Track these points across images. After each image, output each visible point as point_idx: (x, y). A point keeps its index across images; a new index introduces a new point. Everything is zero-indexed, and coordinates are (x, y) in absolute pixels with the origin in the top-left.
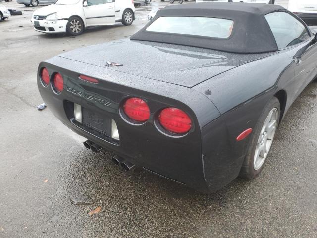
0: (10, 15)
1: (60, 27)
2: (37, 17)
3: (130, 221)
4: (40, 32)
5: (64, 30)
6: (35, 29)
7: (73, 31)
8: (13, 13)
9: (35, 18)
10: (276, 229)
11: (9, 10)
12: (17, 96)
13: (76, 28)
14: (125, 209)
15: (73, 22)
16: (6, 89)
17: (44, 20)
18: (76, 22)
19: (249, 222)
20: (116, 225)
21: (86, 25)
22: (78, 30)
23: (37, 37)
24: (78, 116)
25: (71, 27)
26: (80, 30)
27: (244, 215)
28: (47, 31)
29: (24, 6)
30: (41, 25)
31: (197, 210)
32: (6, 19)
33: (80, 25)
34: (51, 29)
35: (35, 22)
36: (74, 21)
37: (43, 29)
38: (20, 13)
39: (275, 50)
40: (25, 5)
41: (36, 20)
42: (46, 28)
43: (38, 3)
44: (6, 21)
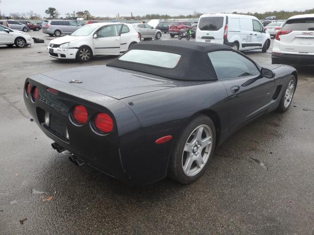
0: (33, 42)
1: (71, 54)
2: (53, 45)
3: (73, 208)
4: (54, 58)
5: (74, 57)
6: (49, 55)
7: (82, 58)
8: (36, 41)
9: (51, 46)
10: (191, 224)
11: (33, 38)
12: (16, 108)
13: (85, 56)
14: (73, 199)
15: (83, 51)
16: (9, 102)
17: (58, 48)
18: (86, 51)
19: (171, 217)
20: (61, 210)
21: (94, 54)
22: (87, 58)
23: (50, 62)
24: (47, 120)
25: (81, 55)
26: (88, 57)
27: (168, 211)
28: (60, 57)
29: (48, 35)
30: (54, 52)
31: (131, 204)
32: (29, 46)
33: (89, 54)
34: (63, 55)
35: (50, 49)
36: (84, 49)
37: (56, 55)
38: (42, 42)
39: (215, 79)
40: (50, 34)
41: (51, 48)
42: (58, 55)
43: (61, 34)
44: (28, 47)
